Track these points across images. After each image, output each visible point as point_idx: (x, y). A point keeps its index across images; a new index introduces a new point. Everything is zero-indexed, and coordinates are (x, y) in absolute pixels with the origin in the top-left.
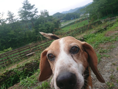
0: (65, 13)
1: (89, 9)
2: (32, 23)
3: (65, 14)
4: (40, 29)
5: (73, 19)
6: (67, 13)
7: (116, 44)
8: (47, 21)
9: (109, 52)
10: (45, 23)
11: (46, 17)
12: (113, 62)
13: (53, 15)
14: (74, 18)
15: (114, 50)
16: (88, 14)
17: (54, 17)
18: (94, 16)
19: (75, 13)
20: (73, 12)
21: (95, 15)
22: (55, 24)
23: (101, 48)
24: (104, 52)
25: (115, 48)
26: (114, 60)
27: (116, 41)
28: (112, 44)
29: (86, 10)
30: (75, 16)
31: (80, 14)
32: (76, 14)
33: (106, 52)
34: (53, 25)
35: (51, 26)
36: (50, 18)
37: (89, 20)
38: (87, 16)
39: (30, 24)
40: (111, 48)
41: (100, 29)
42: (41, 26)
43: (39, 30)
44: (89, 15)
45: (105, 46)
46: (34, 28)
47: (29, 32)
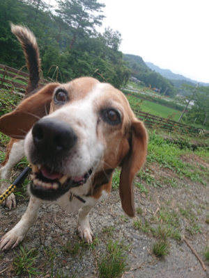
0: (153, 70)
1: (201, 93)
2: (75, 37)
3: (150, 70)
4: (80, 61)
5: (157, 91)
6: (156, 71)
7: (183, 184)
8: (107, 57)
9: (155, 186)
10: (99, 57)
11: (111, 46)
12: (142, 207)
13: (127, 55)
14: (161, 92)
15: (167, 190)
16: (192, 103)
17: (126, 59)
18: (200, 113)
19: (170, 81)
20: (168, 77)
21: (202, 114)
22: (116, 75)
23: (147, 170)
24: (145, 179)
25: (175, 188)
26: (149, 205)
27: (189, 177)
28: (176, 177)
29: (194, 90)
30: (167, 89)
31: (179, 91)
32: (171, 86)
33: (149, 182)
34: (111, 72)
35: (107, 72)
36: (115, 54)
37: (185, 115)
38: (188, 104)
39: (69, 36)
40: (165, 183)
41: (183, 141)
42: (87, 59)
43: (77, 62)
44: (192, 106)
45: (161, 172)
46: (70, 52)
47: (54, 52)
